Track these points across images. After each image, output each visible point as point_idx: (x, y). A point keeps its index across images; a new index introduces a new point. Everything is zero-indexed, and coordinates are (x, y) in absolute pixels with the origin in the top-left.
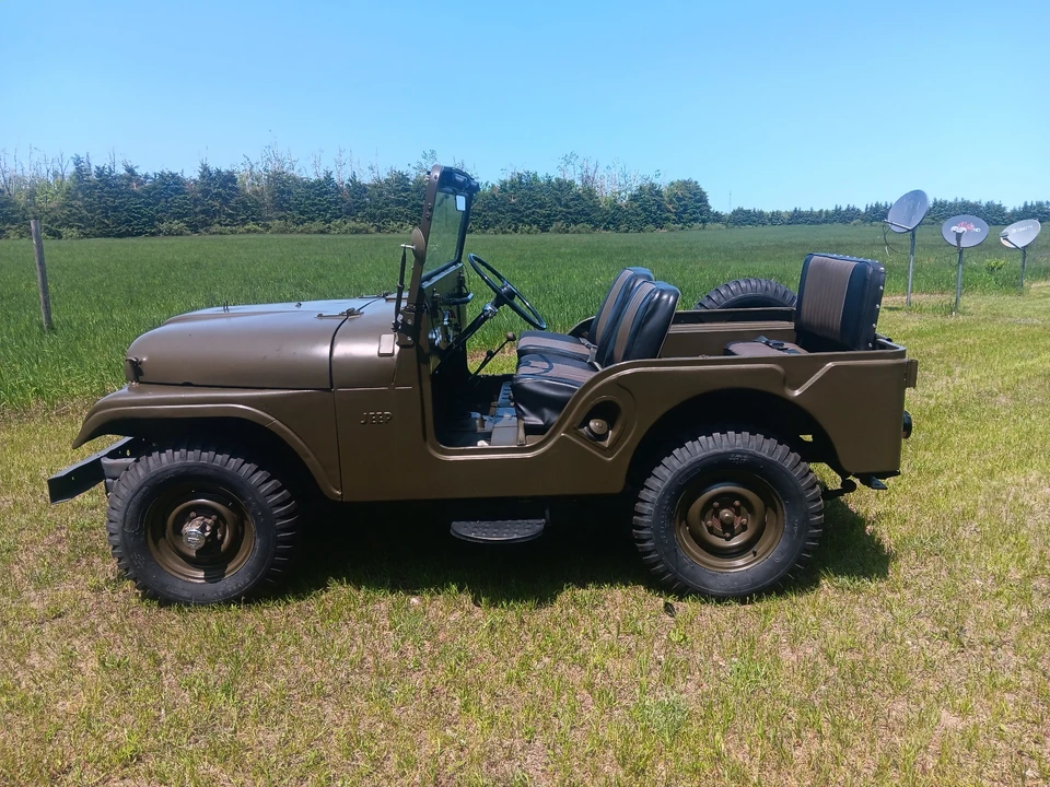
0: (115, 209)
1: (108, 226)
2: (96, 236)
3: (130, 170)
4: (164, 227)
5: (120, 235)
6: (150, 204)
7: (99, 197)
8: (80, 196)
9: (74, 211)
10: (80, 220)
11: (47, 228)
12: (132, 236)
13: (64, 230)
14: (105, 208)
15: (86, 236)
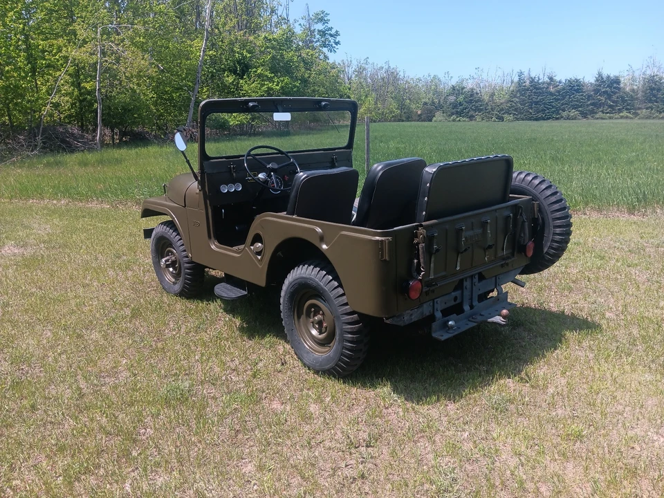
0: (536, 103)
1: (531, 113)
2: (523, 120)
3: (551, 79)
4: (565, 114)
5: (537, 119)
6: (559, 99)
7: (529, 96)
8: (518, 95)
9: (514, 104)
10: (516, 110)
11: (496, 114)
12: (544, 120)
13: (506, 115)
14: (531, 102)
15: (517, 119)
